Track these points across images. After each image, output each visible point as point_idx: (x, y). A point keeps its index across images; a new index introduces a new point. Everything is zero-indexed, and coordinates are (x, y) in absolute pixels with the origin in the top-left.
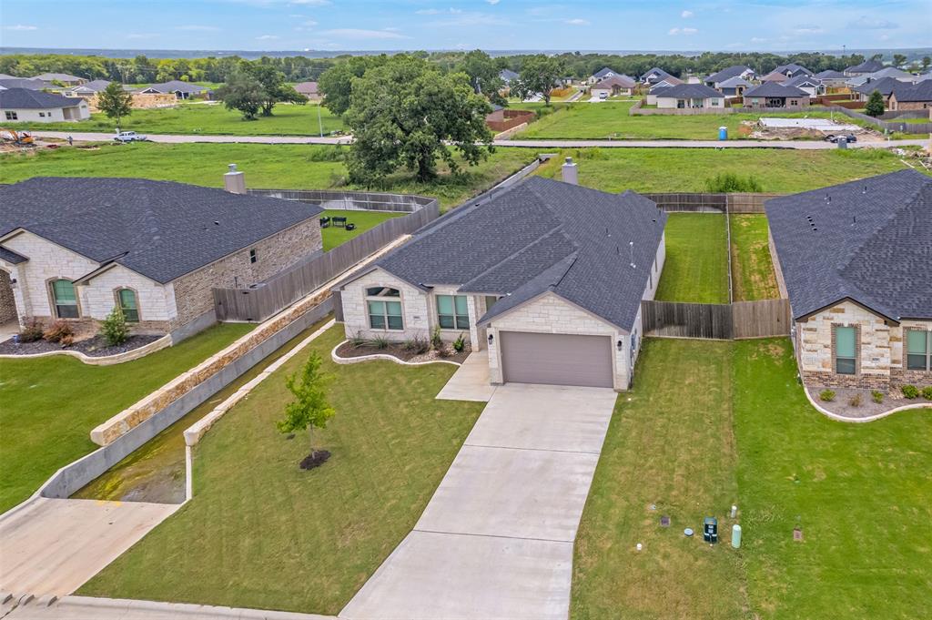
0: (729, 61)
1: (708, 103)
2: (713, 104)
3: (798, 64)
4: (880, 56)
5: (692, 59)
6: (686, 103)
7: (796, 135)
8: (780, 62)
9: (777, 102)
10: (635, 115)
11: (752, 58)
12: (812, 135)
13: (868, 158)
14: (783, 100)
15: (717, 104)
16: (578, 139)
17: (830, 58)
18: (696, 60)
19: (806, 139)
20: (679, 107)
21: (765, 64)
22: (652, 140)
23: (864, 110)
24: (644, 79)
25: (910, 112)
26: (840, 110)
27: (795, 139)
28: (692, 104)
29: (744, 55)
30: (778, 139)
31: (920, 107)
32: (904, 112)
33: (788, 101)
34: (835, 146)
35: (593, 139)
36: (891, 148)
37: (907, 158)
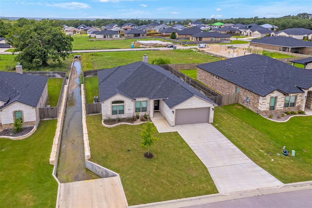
0: (108, 22)
1: (114, 36)
2: (116, 36)
3: (132, 23)
4: (156, 21)
5: (94, 21)
6: (106, 36)
7: (155, 45)
8: (126, 22)
9: (137, 35)
10: (91, 41)
11: (115, 21)
12: (161, 46)
13: (187, 52)
14: (139, 35)
15: (117, 36)
16: (81, 50)
17: (142, 21)
18: (95, 21)
19: (160, 47)
20: (104, 38)
21: (121, 23)
22: (108, 49)
23: (170, 37)
24: (79, 28)
25: (182, 38)
26: (160, 37)
27: (156, 47)
28: (109, 37)
29: (112, 20)
30: (150, 47)
31: (184, 36)
32: (181, 38)
33: (141, 35)
34: (172, 49)
35: (87, 49)
36: (191, 48)
37: (198, 52)
